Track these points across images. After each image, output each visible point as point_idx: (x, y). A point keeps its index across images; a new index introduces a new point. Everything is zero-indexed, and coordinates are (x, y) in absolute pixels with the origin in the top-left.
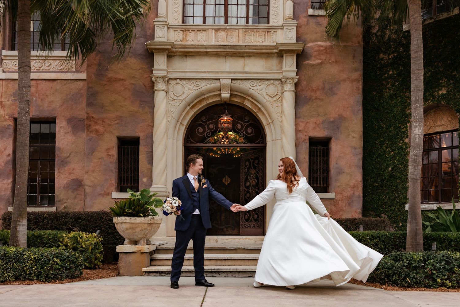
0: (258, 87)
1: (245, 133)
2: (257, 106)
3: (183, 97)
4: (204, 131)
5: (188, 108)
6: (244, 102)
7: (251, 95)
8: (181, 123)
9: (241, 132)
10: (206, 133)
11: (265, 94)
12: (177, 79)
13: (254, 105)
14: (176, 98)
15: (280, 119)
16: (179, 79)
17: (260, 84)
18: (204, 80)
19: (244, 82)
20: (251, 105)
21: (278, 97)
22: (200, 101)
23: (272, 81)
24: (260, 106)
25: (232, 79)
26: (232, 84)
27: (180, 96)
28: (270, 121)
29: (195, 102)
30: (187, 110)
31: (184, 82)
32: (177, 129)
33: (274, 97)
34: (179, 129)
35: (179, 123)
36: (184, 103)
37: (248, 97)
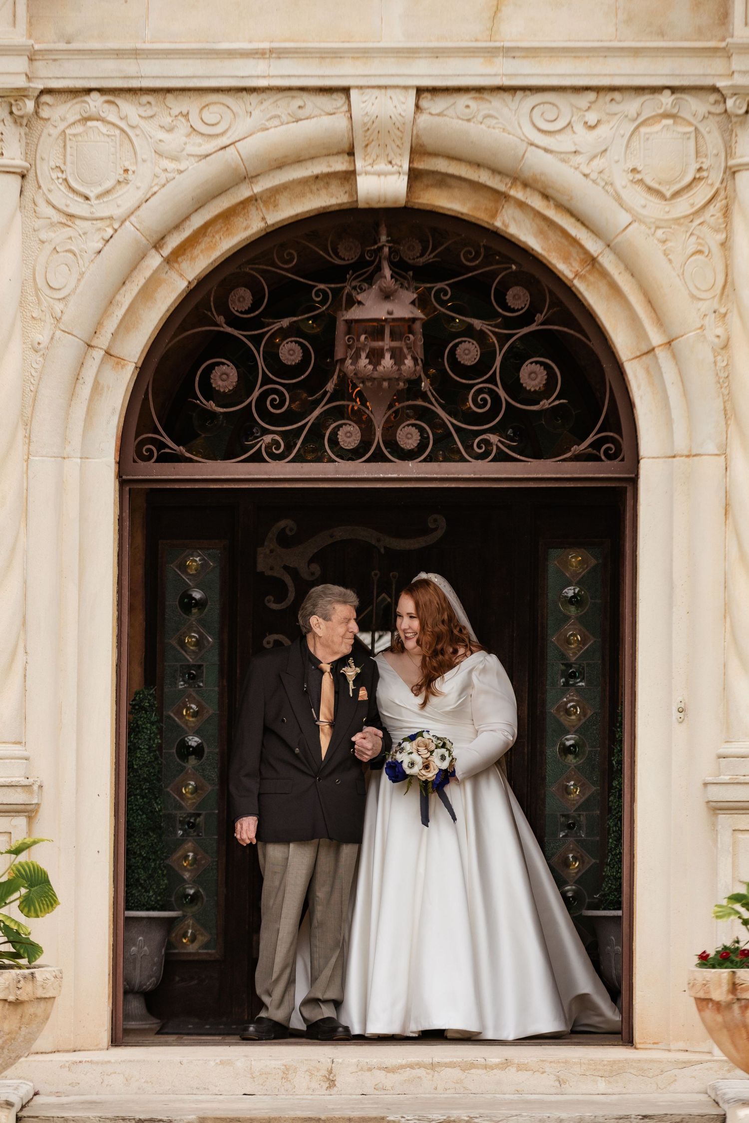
0: (583, 138)
1: (502, 392)
2: (575, 242)
3: (127, 198)
4: (246, 384)
5: (155, 261)
6: (494, 216)
7: (535, 180)
8: (108, 353)
9: (479, 384)
10: (256, 394)
11: (621, 180)
12: (88, 91)
13: (554, 237)
14: (78, 207)
15: (714, 329)
16: (101, 91)
17: (592, 118)
18: (254, 98)
19: (497, 104)
20: (541, 233)
21: (701, 194)
22: (227, 216)
23: (667, 99)
24: (592, 246)
25: (420, 91)
26: (424, 120)
27: (108, 192)
28: (656, 338)
29: (197, 221)
30: (148, 273)
31: (129, 108)
32: (85, 391)
33: (677, 194)
34: (97, 387)
35: (98, 354)
36: (128, 236)
37: (518, 193)
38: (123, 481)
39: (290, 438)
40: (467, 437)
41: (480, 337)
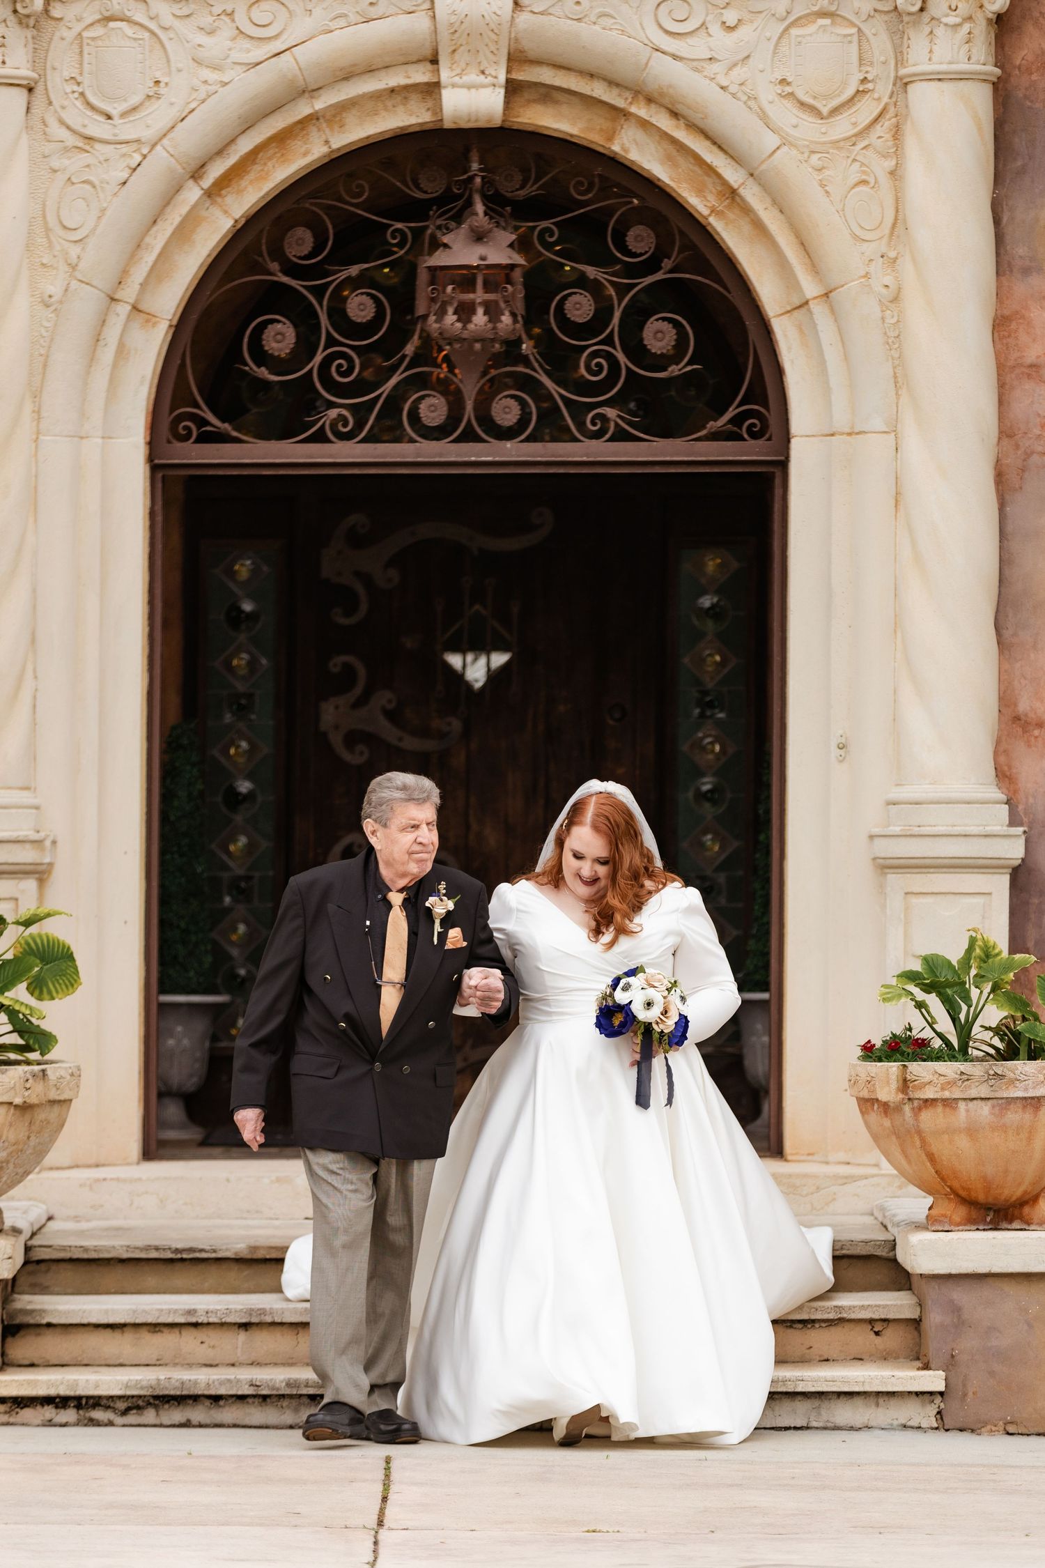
0: (720, 42)
1: (621, 356)
2: (710, 170)
3: (158, 117)
4: (306, 347)
5: (193, 194)
6: (610, 139)
7: (662, 94)
8: (135, 308)
9: (593, 345)
10: (318, 358)
11: (767, 94)
13: (685, 164)
14: (98, 128)
15: (882, 278)
17: (730, 17)
20: (669, 160)
21: (866, 111)
22: (281, 139)
24: (733, 175)
26: (524, 19)
27: (134, 109)
28: (810, 289)
29: (245, 145)
30: (184, 210)
31: (160, 5)
32: (107, 355)
33: (835, 111)
34: (121, 350)
35: (123, 310)
36: (161, 163)
37: (640, 110)
38: (157, 468)
39: (360, 412)
40: (578, 411)
41: (594, 288)
